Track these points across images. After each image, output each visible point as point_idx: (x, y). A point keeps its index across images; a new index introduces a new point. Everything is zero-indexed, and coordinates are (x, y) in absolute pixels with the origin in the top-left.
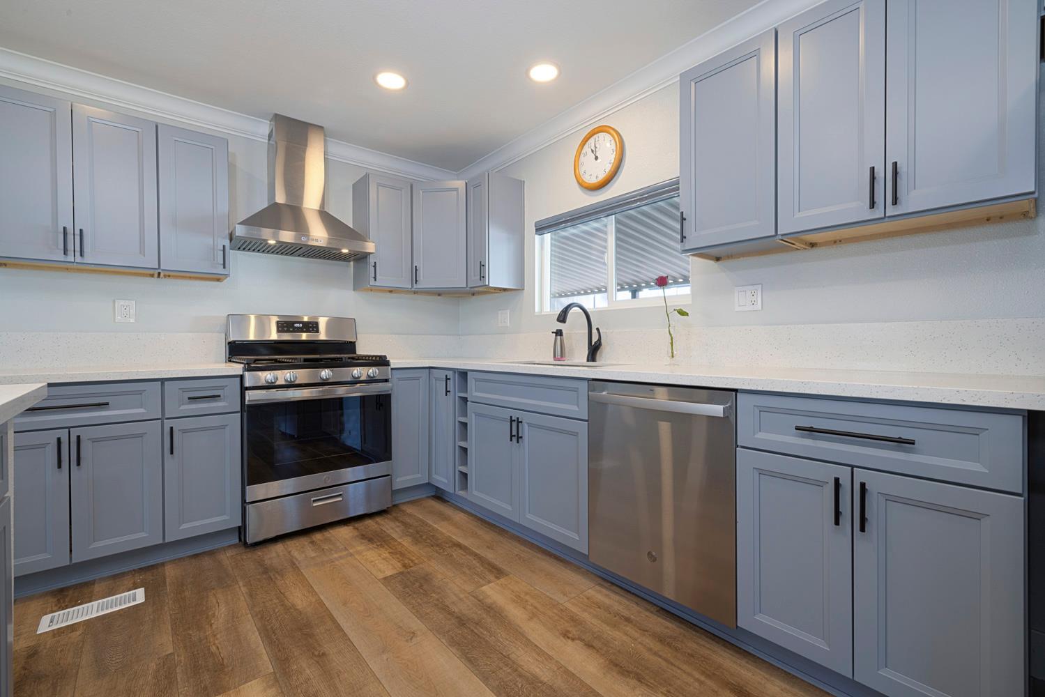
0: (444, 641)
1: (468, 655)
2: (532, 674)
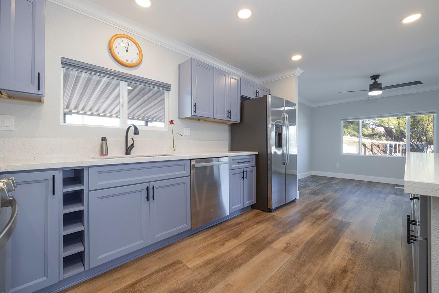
0: (230, 274)
1: (237, 265)
2: (243, 251)
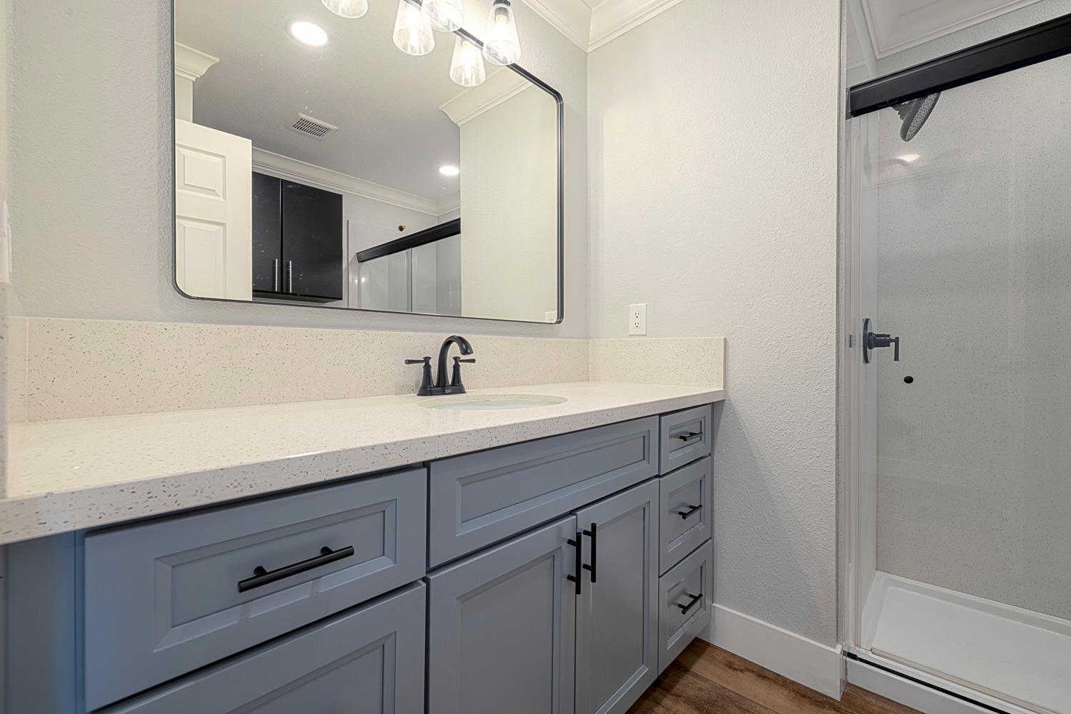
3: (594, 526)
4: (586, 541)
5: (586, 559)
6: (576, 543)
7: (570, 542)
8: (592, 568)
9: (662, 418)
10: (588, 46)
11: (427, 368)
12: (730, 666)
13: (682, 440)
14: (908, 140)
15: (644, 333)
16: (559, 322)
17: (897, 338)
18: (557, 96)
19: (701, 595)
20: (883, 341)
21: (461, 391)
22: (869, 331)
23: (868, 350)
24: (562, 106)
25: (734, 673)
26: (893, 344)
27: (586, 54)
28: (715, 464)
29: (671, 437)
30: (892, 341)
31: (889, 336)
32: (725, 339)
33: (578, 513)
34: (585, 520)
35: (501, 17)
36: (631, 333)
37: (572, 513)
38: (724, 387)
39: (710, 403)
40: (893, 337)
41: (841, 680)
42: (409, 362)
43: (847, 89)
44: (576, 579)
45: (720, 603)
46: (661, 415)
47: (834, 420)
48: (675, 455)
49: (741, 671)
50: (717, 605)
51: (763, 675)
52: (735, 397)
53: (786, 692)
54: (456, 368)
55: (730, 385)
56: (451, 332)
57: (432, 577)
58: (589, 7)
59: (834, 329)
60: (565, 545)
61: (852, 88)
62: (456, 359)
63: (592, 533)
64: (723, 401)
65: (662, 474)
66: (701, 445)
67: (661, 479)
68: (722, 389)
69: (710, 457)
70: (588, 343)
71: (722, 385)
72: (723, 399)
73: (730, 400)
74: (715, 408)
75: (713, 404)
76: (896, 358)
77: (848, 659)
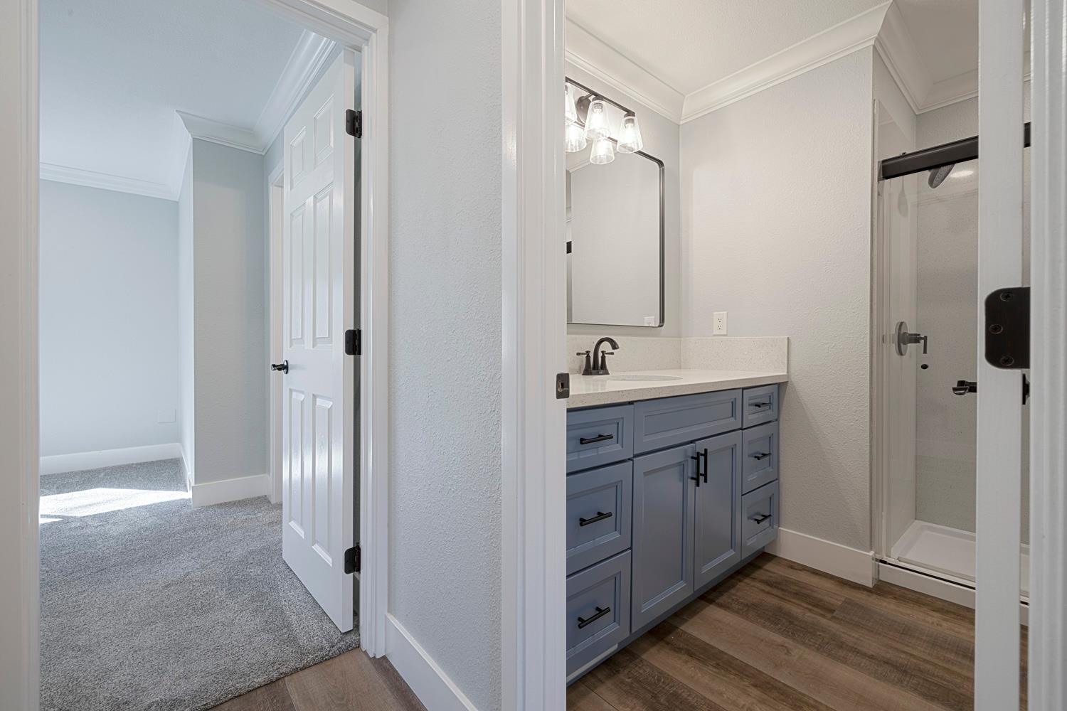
3: (706, 450)
4: (702, 458)
5: (702, 471)
6: (697, 459)
7: (693, 458)
8: (705, 475)
9: (745, 391)
10: (681, 120)
11: (588, 357)
12: (792, 567)
13: (757, 407)
14: (935, 187)
15: (725, 333)
16: (662, 326)
17: (926, 337)
18: (660, 163)
19: (770, 515)
20: (916, 339)
21: (607, 373)
22: (902, 332)
23: (902, 345)
24: (663, 170)
25: (795, 571)
26: (922, 341)
27: (679, 126)
28: (781, 427)
29: (750, 405)
30: (922, 338)
31: (919, 335)
32: (788, 338)
33: (697, 442)
34: (700, 446)
35: (630, 125)
36: (715, 333)
37: (692, 442)
38: (788, 372)
39: (776, 384)
40: (923, 336)
41: (873, 578)
42: (578, 354)
43: (878, 162)
44: (697, 480)
45: (785, 528)
46: (744, 389)
47: (868, 394)
48: (752, 417)
49: (800, 570)
50: (782, 529)
51: (815, 572)
52: (794, 379)
53: (833, 582)
54: (603, 358)
55: (792, 371)
56: (602, 334)
57: (634, 459)
58: (682, 94)
59: (868, 332)
60: (690, 460)
61: (884, 161)
62: (603, 352)
63: (705, 455)
64: (786, 382)
65: (744, 427)
66: (770, 412)
67: (744, 431)
68: (785, 373)
69: (777, 422)
70: (681, 341)
71: (786, 371)
72: (785, 380)
73: (791, 382)
74: (780, 387)
75: (779, 384)
76: (925, 352)
77: (880, 564)
